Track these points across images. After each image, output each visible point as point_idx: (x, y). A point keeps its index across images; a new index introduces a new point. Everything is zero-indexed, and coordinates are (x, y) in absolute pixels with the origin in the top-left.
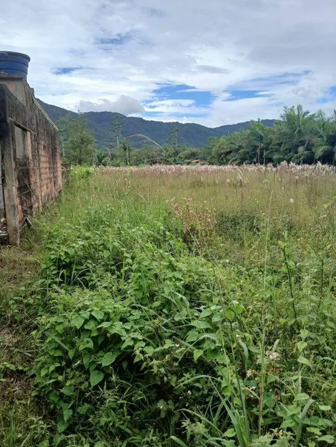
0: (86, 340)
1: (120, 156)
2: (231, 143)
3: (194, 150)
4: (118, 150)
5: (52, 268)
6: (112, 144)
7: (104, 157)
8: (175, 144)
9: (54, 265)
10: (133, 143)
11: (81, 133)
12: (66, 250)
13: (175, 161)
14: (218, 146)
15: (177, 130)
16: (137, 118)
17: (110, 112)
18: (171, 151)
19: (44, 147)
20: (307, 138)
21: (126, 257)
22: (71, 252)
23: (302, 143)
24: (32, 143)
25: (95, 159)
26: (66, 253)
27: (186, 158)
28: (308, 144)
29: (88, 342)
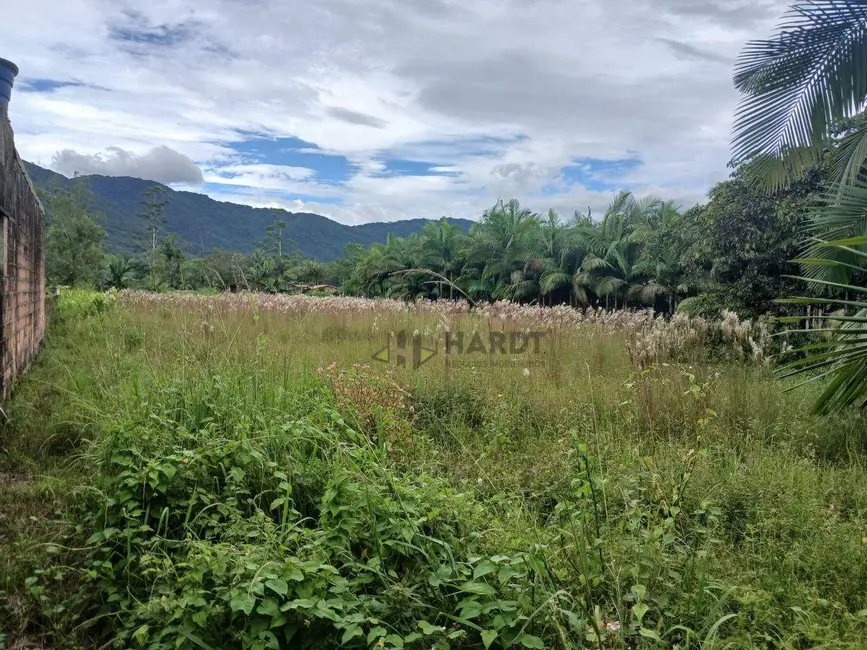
0: (262, 635)
1: (158, 270)
2: (392, 258)
3: (315, 265)
4: (153, 257)
5: (132, 505)
6: (138, 243)
7: (125, 271)
8: (276, 251)
9: (133, 499)
10: (186, 243)
11: (79, 218)
12: (159, 468)
13: (276, 284)
14: (366, 260)
15: (283, 225)
16: (195, 195)
17: (139, 179)
18: (269, 264)
19: (25, 249)
20: (526, 257)
21: (279, 480)
22: (170, 471)
23: (519, 266)
24: (9, 241)
25: (107, 275)
26: (161, 475)
27: (300, 280)
28: (528, 269)
29: (267, 639)
